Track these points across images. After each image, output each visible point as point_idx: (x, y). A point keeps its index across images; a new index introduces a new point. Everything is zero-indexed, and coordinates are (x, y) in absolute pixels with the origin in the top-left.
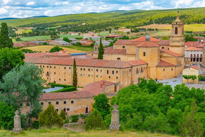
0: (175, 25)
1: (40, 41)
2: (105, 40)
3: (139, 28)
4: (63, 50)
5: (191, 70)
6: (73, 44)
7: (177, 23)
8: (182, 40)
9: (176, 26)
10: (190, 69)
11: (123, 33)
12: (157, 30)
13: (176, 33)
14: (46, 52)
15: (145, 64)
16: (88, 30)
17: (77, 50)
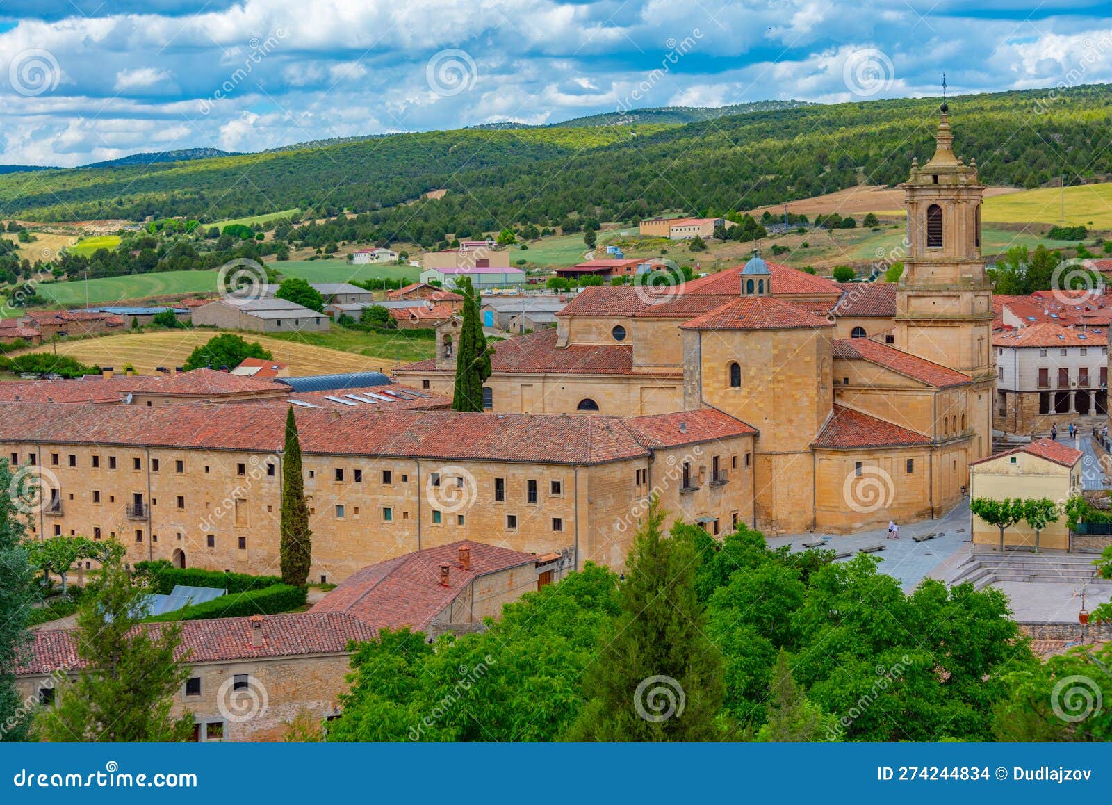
0: (928, 188)
1: (153, 302)
2: (551, 291)
3: (767, 215)
4: (268, 356)
5: (1026, 469)
6: (345, 320)
7: (935, 178)
8: (969, 280)
9: (932, 197)
10: (1013, 460)
11: (665, 246)
12: (871, 221)
13: (935, 237)
14: (158, 369)
15: (737, 437)
16: (458, 230)
17: (363, 353)
